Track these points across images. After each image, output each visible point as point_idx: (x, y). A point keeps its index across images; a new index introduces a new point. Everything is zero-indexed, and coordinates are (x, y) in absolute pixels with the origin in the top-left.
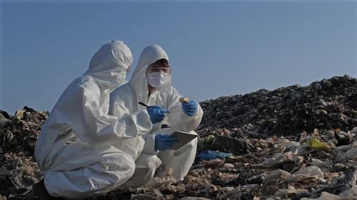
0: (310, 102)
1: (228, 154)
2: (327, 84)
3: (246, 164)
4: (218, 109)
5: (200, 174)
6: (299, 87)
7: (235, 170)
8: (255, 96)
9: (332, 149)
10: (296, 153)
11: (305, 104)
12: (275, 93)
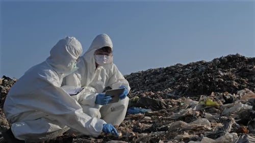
0: (212, 73)
1: (148, 110)
2: (224, 60)
3: (160, 117)
4: (147, 78)
5: (126, 124)
6: (204, 62)
7: (151, 121)
8: (173, 68)
9: (221, 106)
10: (195, 109)
11: (208, 74)
12: (188, 66)
